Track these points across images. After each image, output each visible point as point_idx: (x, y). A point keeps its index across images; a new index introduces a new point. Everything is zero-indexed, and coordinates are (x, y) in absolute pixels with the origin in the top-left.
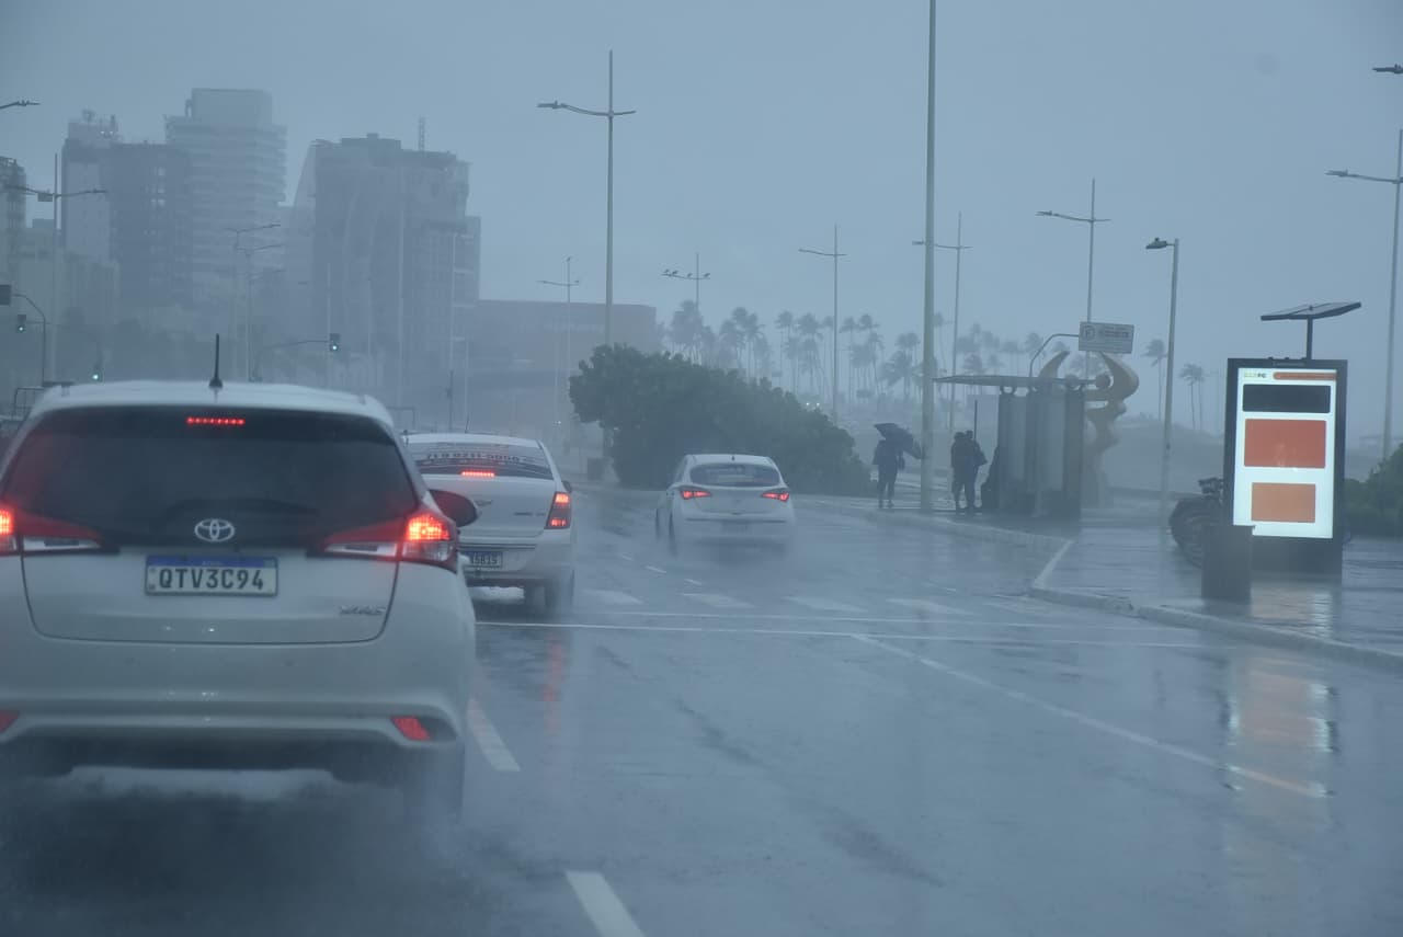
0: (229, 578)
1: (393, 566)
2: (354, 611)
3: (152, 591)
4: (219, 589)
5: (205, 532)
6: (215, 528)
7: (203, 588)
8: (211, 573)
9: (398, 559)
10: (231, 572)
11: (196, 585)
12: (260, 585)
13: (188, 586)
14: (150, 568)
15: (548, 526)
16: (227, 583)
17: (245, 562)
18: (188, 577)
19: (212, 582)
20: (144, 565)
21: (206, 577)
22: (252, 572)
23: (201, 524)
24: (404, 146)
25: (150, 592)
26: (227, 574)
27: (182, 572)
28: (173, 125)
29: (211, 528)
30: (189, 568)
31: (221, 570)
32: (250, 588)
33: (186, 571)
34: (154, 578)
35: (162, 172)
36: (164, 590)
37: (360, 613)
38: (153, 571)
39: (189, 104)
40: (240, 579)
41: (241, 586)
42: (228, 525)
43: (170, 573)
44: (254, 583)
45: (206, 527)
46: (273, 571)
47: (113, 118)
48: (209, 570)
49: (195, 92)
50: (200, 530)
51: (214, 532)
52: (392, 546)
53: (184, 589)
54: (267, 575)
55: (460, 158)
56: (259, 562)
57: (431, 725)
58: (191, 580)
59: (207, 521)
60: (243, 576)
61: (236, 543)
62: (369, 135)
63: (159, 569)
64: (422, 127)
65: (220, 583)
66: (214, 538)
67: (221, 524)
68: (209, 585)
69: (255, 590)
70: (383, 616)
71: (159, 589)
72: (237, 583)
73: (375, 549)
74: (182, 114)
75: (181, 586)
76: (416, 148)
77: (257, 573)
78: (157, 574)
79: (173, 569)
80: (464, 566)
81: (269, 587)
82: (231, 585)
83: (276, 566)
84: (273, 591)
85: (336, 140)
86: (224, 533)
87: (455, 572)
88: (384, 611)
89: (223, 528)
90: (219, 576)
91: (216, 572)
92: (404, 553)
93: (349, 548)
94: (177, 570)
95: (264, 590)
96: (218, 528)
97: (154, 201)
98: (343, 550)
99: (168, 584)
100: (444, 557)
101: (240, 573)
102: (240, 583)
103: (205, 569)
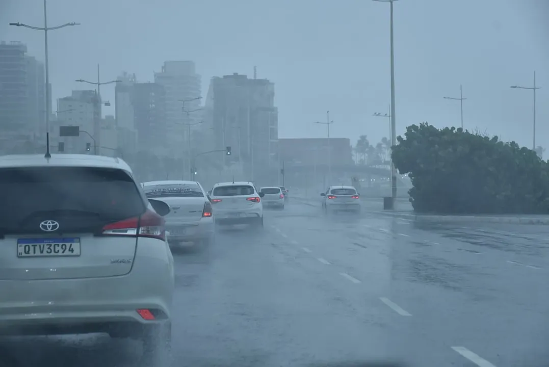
0: (57, 248)
1: (135, 239)
2: (117, 261)
3: (20, 256)
4: (53, 253)
5: (45, 227)
6: (49, 225)
7: (45, 253)
8: (48, 246)
9: (137, 236)
10: (58, 245)
11: (42, 252)
12: (72, 251)
13: (38, 253)
14: (19, 244)
15: (203, 216)
16: (56, 251)
17: (65, 240)
18: (37, 248)
19: (49, 251)
20: (16, 243)
21: (46, 247)
22: (68, 245)
23: (43, 223)
24: (248, 78)
25: (19, 256)
26: (56, 246)
27: (34, 246)
28: (157, 76)
29: (48, 225)
30: (38, 244)
31: (53, 244)
32: (67, 252)
33: (36, 245)
34: (21, 249)
35: (153, 94)
36: (27, 255)
37: (120, 262)
38: (21, 246)
39: (163, 68)
40: (63, 249)
41: (63, 252)
42: (56, 223)
43: (29, 246)
44: (69, 250)
45: (45, 224)
46: (79, 244)
47: (134, 74)
48: (47, 245)
49: (165, 63)
50: (42, 225)
51: (49, 226)
52: (134, 230)
53: (35, 255)
54: (76, 246)
55: (271, 81)
56: (71, 240)
57: (155, 312)
58: (39, 250)
59: (45, 221)
60: (64, 247)
61: (60, 232)
62: (234, 74)
63: (24, 245)
64: (255, 70)
65: (53, 250)
66: (49, 229)
67: (53, 223)
68: (47, 252)
69: (70, 253)
70: (131, 264)
71: (24, 254)
72: (61, 251)
73: (126, 231)
74: (161, 71)
75: (34, 253)
76: (253, 78)
77: (71, 245)
78: (23, 248)
79: (30, 245)
80: (168, 237)
81: (76, 252)
82: (58, 251)
83: (80, 242)
84: (79, 254)
85: (221, 76)
86: (54, 227)
87: (164, 240)
88: (131, 261)
89: (54, 224)
90: (52, 248)
91: (51, 245)
92: (140, 233)
93: (113, 232)
94: (32, 245)
95: (75, 253)
96: (51, 225)
97: (150, 105)
98: (111, 233)
99: (28, 253)
100: (159, 234)
101: (62, 245)
102: (63, 250)
103: (45, 244)
